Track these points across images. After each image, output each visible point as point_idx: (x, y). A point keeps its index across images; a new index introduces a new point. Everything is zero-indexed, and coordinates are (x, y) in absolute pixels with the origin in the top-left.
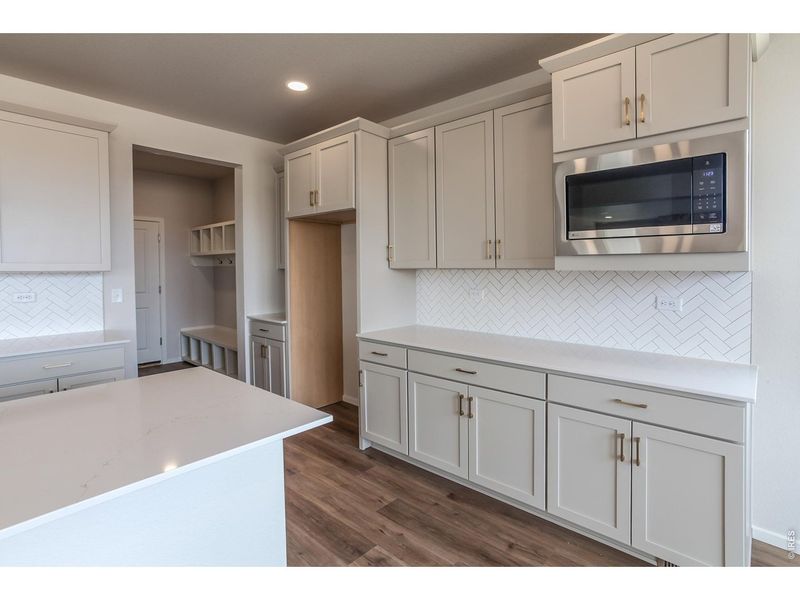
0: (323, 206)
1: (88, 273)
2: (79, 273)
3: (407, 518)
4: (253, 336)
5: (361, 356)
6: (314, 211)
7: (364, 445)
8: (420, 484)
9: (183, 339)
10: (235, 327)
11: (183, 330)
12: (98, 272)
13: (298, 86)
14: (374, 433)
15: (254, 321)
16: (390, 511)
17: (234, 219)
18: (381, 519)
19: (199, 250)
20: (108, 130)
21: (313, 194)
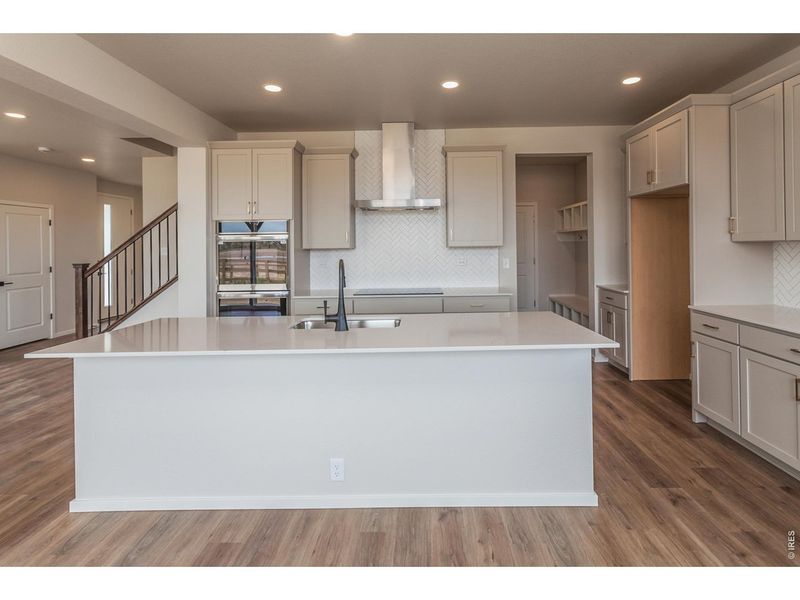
0: (659, 184)
1: (491, 247)
2: (486, 247)
3: (721, 483)
4: (602, 303)
5: (693, 328)
6: (652, 189)
7: (697, 419)
8: (751, 467)
9: (551, 303)
10: (587, 296)
11: (551, 296)
12: (496, 247)
13: (632, 81)
14: (706, 406)
15: (602, 290)
16: (705, 473)
17: (586, 200)
18: (693, 474)
19: (563, 227)
20: (502, 149)
21: (650, 174)
